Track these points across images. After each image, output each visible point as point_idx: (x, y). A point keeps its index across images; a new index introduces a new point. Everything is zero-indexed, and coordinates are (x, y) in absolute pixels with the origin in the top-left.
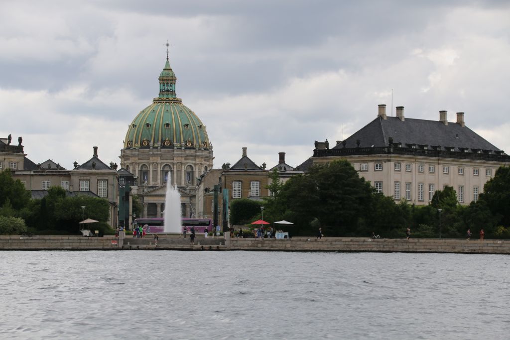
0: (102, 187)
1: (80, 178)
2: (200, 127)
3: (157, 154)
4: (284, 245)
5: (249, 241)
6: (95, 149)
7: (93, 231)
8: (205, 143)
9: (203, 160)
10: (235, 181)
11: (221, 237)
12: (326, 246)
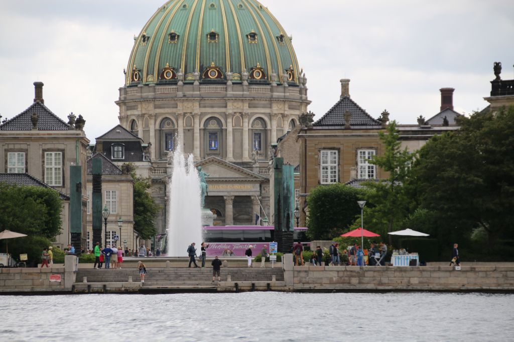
0: (53, 166)
1: (6, 147)
2: (281, 38)
3: (192, 96)
4: (405, 280)
5: (333, 271)
6: (39, 87)
7: (15, 256)
8: (291, 73)
9: (286, 106)
10: (324, 149)
11: (279, 265)
12: (495, 281)
